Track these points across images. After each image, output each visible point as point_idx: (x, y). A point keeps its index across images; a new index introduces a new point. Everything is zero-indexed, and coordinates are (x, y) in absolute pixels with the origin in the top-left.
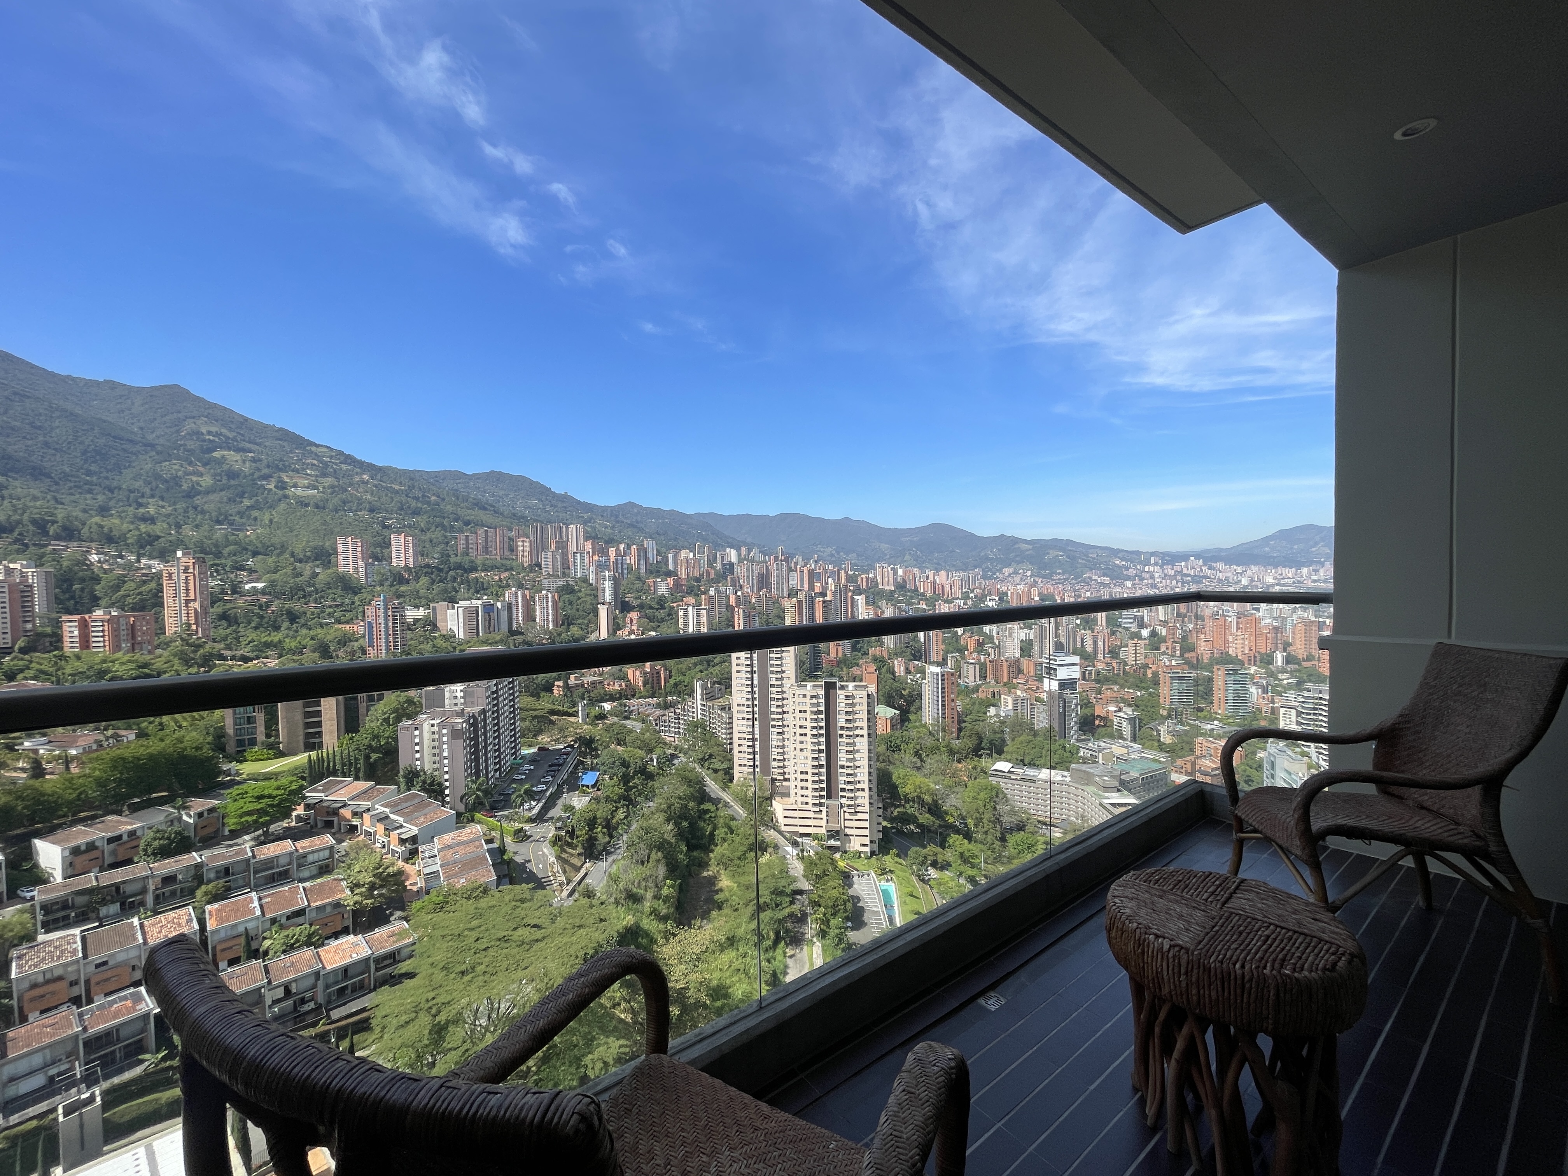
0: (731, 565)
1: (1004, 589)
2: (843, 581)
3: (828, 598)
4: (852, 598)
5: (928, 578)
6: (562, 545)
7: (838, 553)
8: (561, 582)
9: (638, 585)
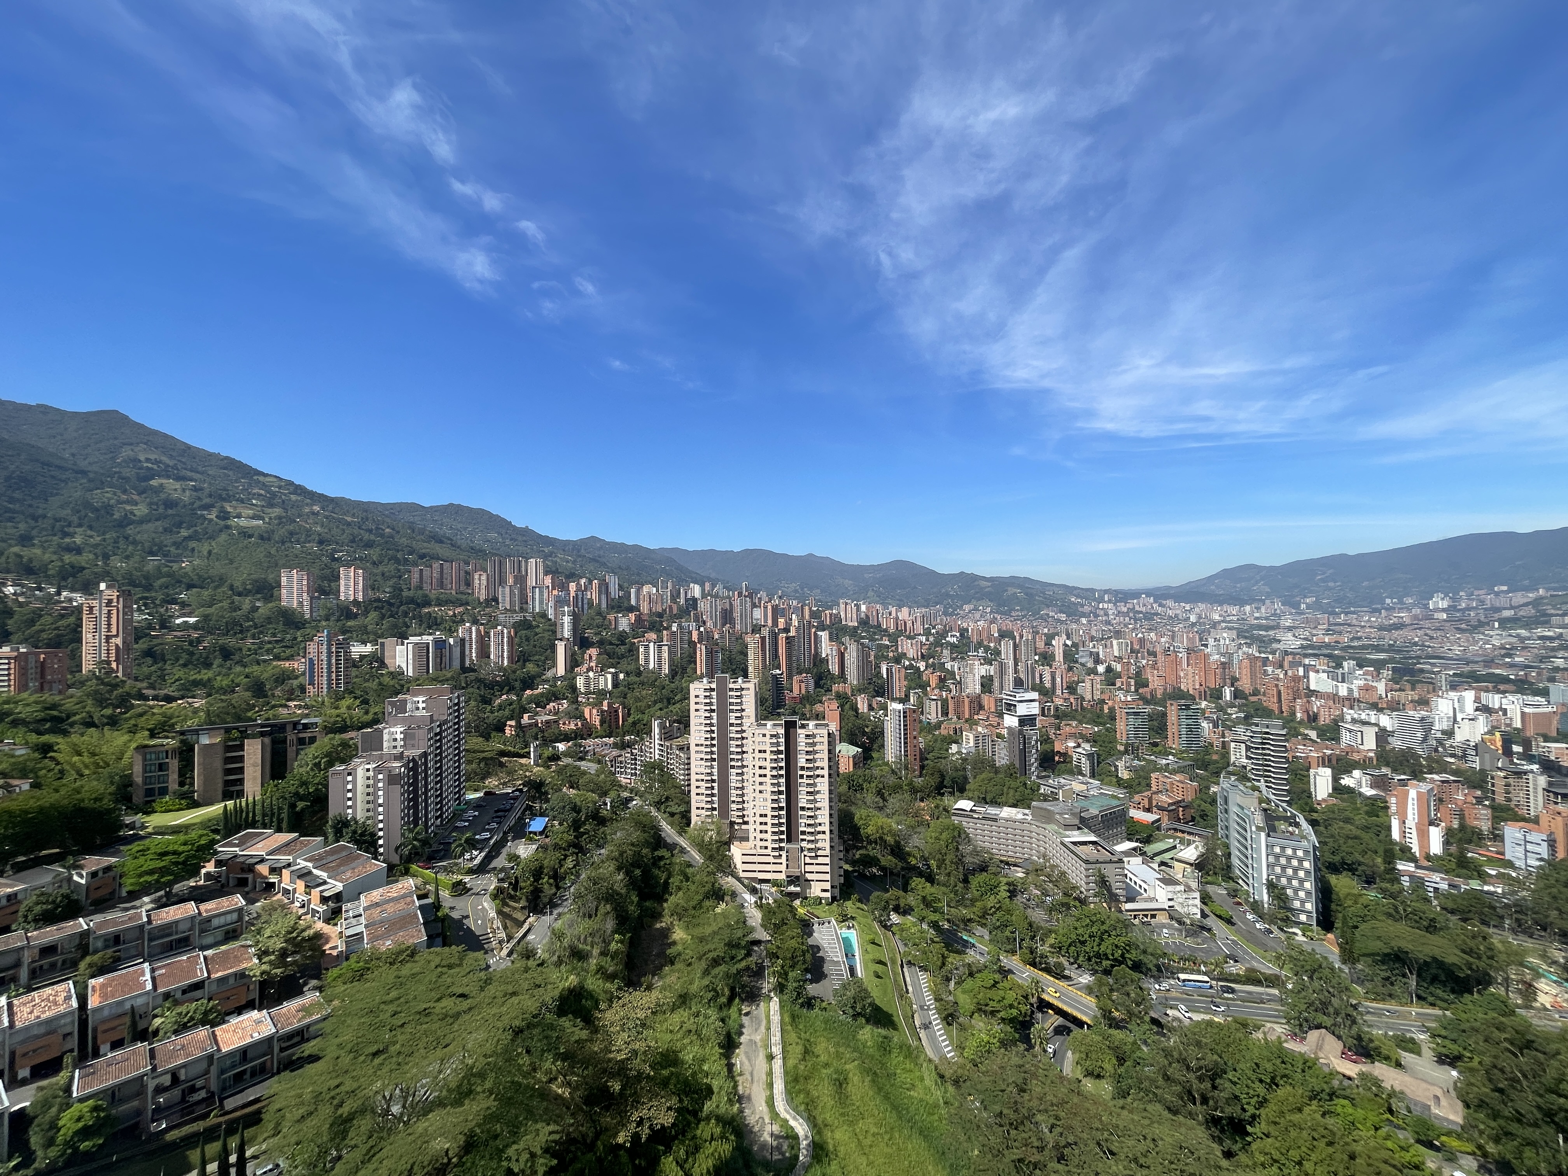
0: (695, 600)
1: (965, 625)
2: (807, 617)
3: (792, 633)
4: (815, 634)
5: (890, 614)
6: (521, 579)
7: (802, 589)
8: (518, 617)
9: (598, 620)
